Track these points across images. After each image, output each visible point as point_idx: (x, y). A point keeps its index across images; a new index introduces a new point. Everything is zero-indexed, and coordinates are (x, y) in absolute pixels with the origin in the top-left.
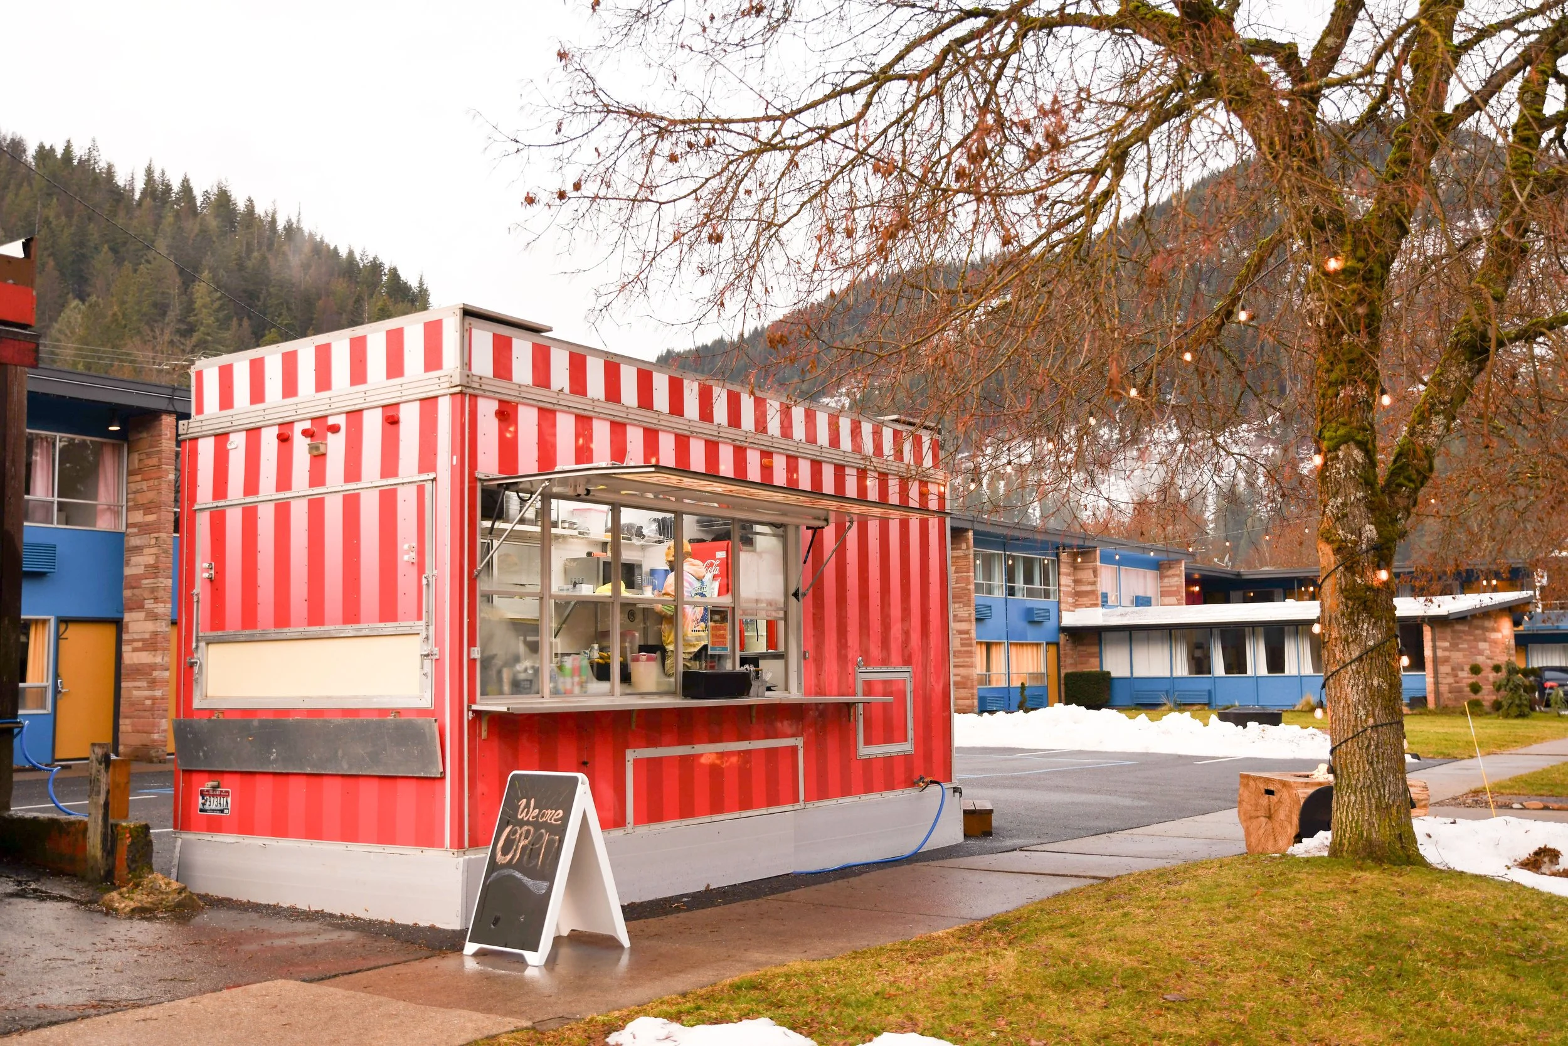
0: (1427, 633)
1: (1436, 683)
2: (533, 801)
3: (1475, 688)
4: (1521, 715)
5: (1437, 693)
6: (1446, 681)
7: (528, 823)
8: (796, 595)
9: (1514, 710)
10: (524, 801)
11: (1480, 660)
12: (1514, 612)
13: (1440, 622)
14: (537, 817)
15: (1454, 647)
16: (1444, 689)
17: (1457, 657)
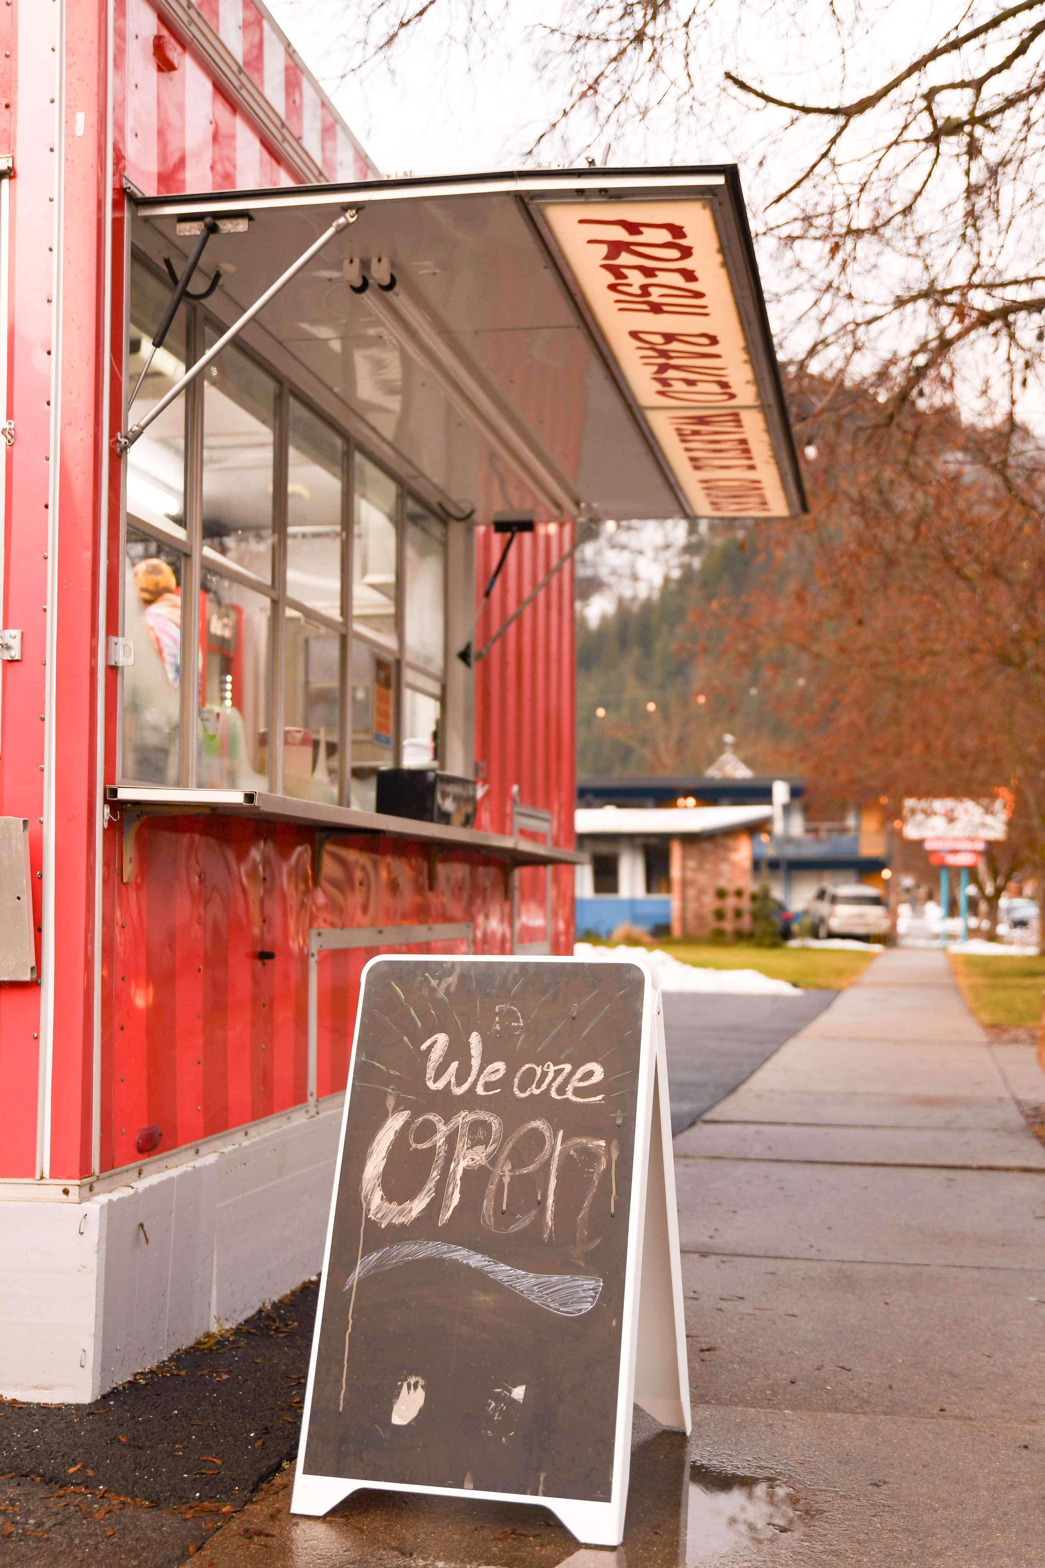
0: (676, 851)
1: (684, 909)
2: (475, 1040)
3: (720, 915)
4: (774, 945)
5: (684, 920)
6: (692, 906)
7: (470, 1101)
8: (464, 656)
9: (768, 941)
10: (442, 1039)
11: (722, 883)
12: (754, 829)
13: (690, 839)
14: (505, 1082)
15: (700, 868)
16: (690, 915)
17: (702, 879)
